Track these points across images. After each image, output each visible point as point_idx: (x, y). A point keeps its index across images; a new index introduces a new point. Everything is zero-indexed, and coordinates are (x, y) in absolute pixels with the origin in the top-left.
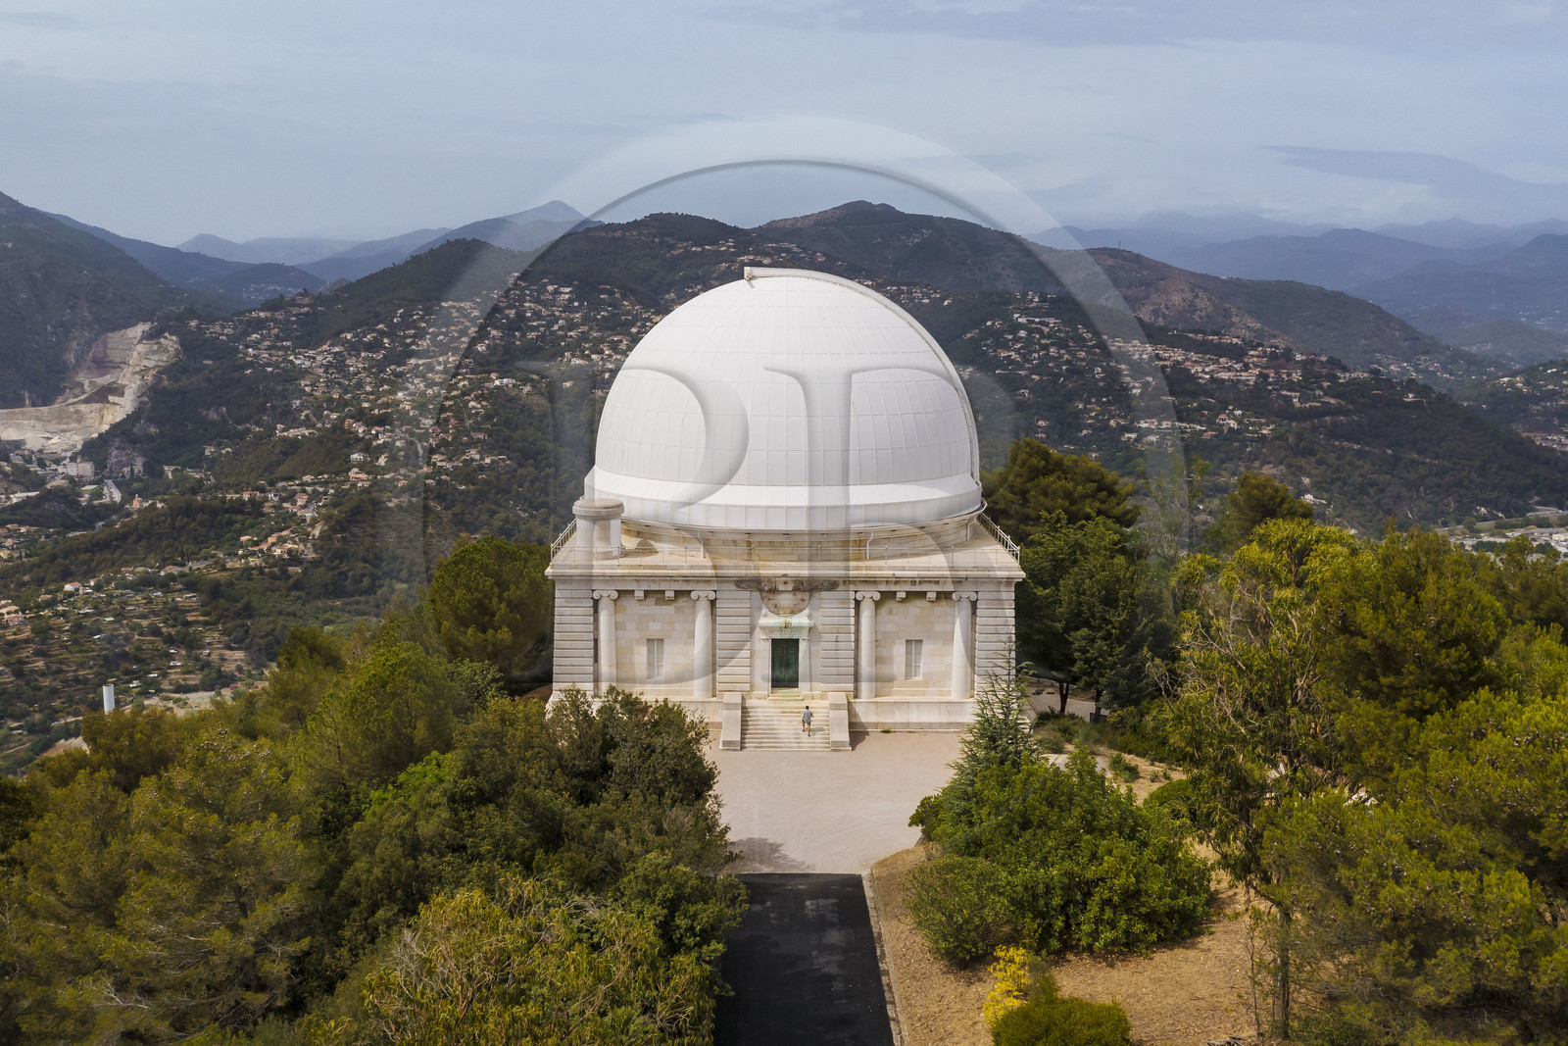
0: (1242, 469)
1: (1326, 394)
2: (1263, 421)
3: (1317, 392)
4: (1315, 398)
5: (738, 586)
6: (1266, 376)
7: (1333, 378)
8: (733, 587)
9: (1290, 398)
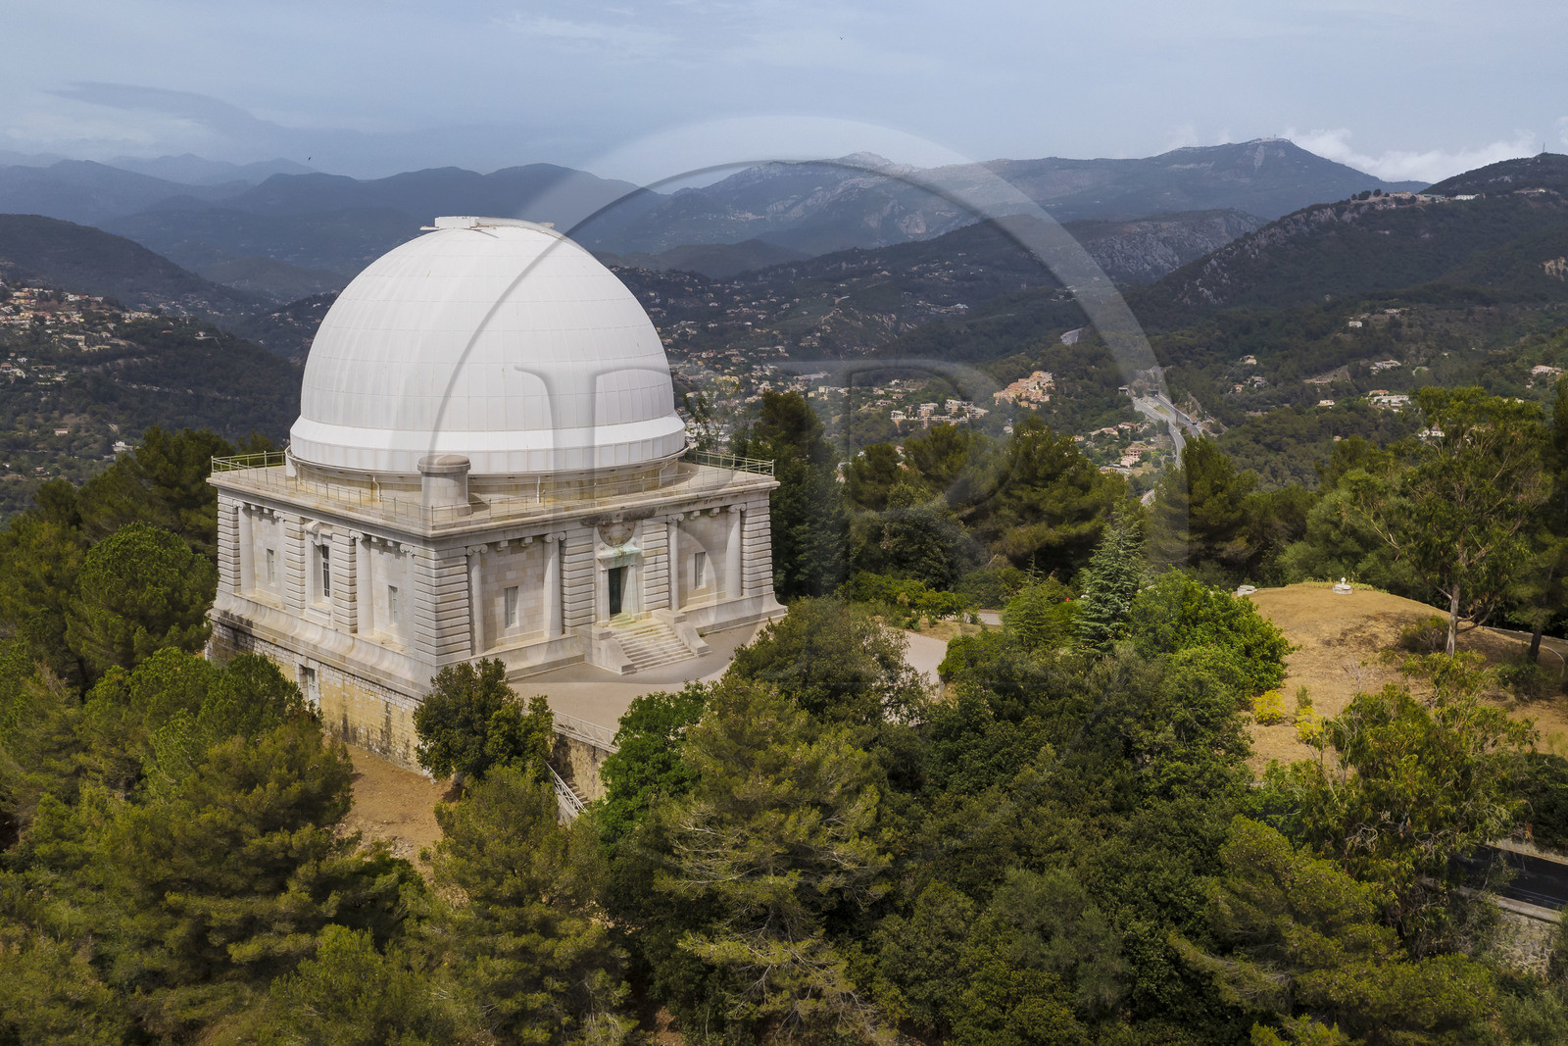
0: (40, 421)
1: (113, 336)
2: (54, 367)
3: (104, 334)
4: (103, 341)
5: (583, 524)
6: (42, 320)
7: (117, 319)
8: (579, 526)
9: (76, 342)
